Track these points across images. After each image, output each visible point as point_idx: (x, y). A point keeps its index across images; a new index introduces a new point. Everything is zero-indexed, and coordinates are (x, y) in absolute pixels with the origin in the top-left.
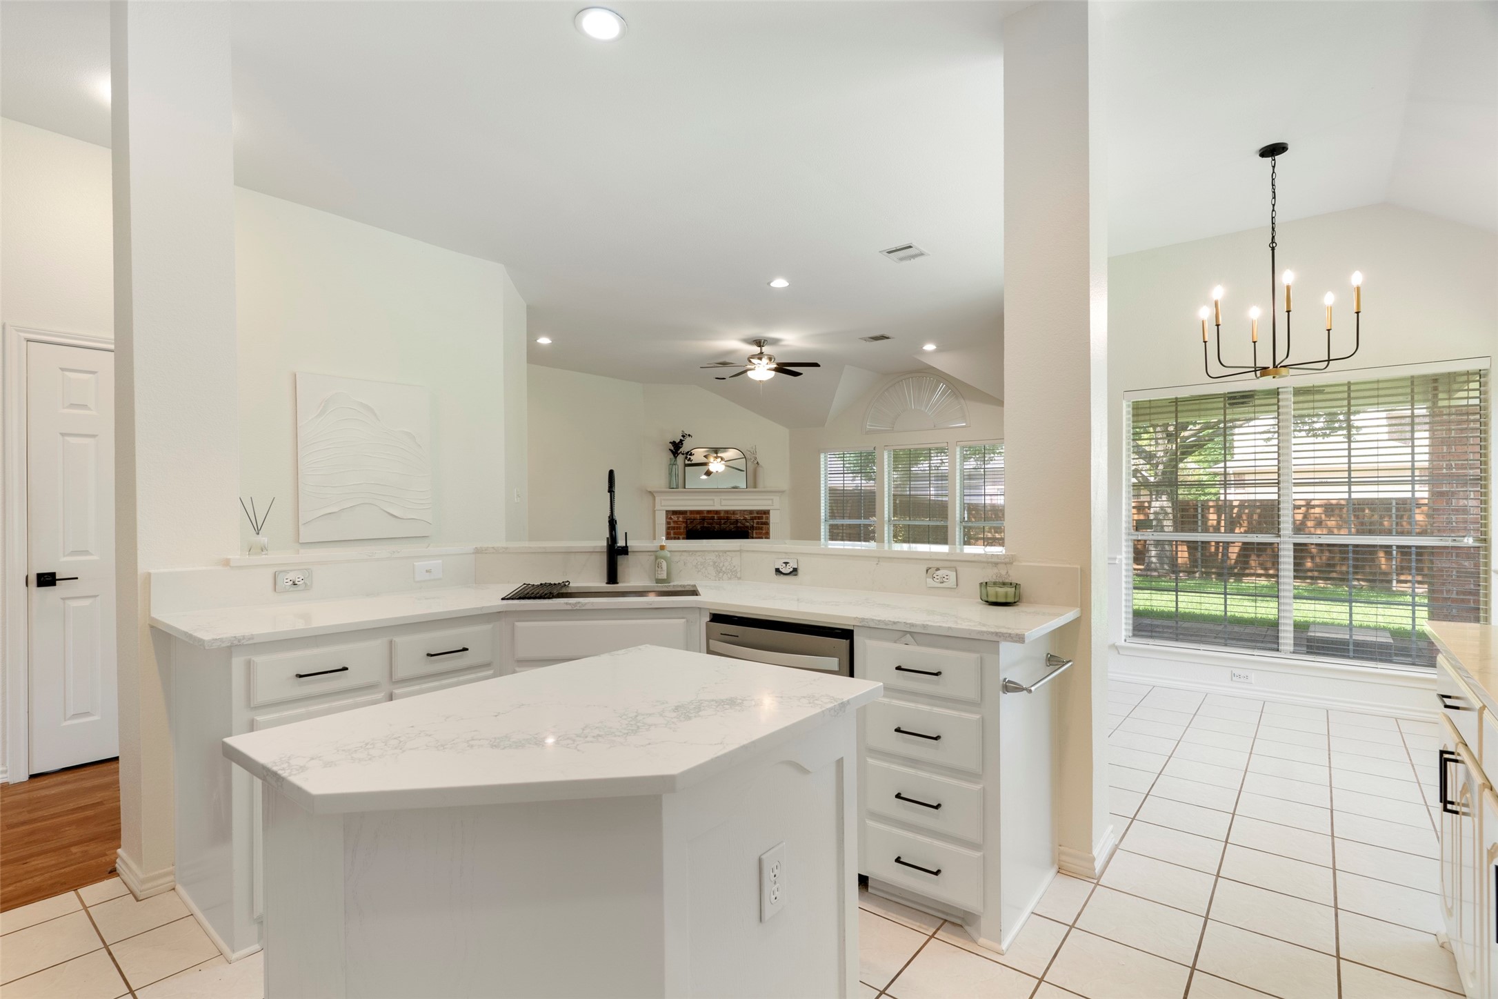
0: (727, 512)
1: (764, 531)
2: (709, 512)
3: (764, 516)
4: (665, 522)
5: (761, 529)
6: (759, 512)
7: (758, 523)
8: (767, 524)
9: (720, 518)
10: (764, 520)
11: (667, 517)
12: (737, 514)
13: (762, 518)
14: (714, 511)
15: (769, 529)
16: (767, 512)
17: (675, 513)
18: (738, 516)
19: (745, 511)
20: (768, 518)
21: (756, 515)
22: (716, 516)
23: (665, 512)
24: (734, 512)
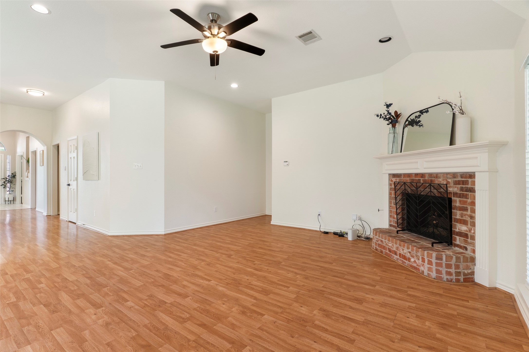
0: (430, 175)
1: (469, 201)
2: (416, 175)
3: (470, 180)
4: (388, 184)
5: (466, 197)
6: (463, 175)
7: (462, 189)
8: (472, 190)
9: (425, 181)
10: (469, 186)
11: (389, 180)
12: (440, 178)
13: (466, 183)
14: (420, 174)
15: (474, 198)
16: (472, 176)
17: (394, 175)
18: (441, 181)
19: (447, 174)
20: (474, 183)
21: (459, 179)
22: (421, 179)
23: (388, 175)
24: (437, 175)
